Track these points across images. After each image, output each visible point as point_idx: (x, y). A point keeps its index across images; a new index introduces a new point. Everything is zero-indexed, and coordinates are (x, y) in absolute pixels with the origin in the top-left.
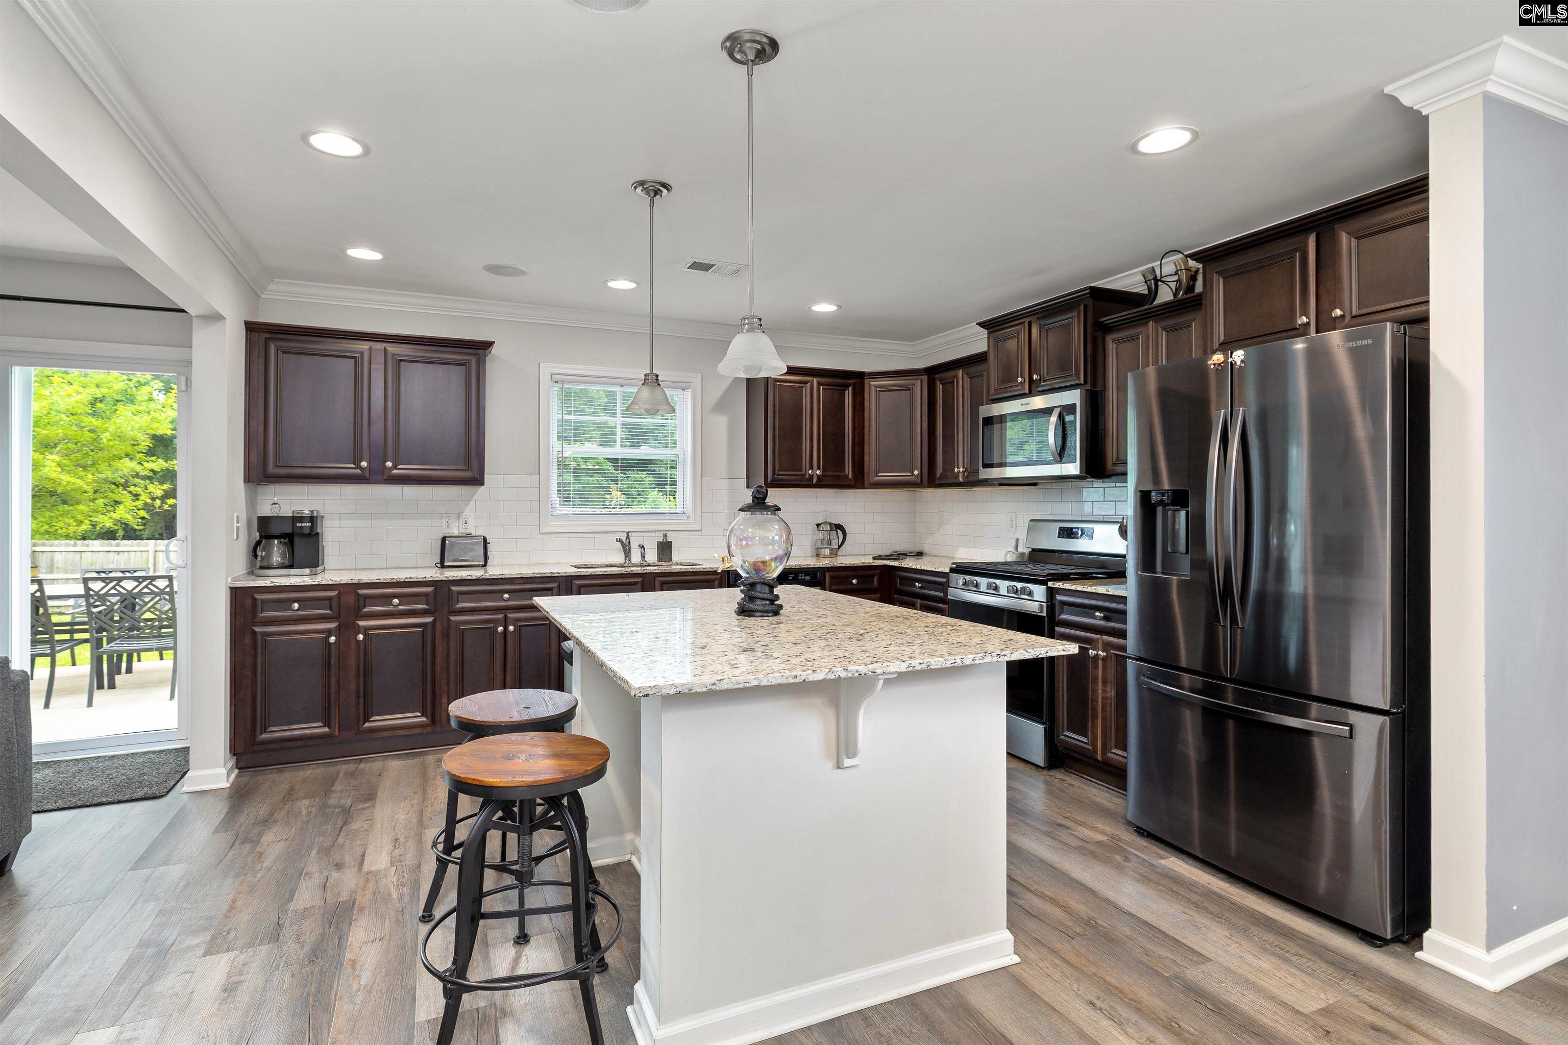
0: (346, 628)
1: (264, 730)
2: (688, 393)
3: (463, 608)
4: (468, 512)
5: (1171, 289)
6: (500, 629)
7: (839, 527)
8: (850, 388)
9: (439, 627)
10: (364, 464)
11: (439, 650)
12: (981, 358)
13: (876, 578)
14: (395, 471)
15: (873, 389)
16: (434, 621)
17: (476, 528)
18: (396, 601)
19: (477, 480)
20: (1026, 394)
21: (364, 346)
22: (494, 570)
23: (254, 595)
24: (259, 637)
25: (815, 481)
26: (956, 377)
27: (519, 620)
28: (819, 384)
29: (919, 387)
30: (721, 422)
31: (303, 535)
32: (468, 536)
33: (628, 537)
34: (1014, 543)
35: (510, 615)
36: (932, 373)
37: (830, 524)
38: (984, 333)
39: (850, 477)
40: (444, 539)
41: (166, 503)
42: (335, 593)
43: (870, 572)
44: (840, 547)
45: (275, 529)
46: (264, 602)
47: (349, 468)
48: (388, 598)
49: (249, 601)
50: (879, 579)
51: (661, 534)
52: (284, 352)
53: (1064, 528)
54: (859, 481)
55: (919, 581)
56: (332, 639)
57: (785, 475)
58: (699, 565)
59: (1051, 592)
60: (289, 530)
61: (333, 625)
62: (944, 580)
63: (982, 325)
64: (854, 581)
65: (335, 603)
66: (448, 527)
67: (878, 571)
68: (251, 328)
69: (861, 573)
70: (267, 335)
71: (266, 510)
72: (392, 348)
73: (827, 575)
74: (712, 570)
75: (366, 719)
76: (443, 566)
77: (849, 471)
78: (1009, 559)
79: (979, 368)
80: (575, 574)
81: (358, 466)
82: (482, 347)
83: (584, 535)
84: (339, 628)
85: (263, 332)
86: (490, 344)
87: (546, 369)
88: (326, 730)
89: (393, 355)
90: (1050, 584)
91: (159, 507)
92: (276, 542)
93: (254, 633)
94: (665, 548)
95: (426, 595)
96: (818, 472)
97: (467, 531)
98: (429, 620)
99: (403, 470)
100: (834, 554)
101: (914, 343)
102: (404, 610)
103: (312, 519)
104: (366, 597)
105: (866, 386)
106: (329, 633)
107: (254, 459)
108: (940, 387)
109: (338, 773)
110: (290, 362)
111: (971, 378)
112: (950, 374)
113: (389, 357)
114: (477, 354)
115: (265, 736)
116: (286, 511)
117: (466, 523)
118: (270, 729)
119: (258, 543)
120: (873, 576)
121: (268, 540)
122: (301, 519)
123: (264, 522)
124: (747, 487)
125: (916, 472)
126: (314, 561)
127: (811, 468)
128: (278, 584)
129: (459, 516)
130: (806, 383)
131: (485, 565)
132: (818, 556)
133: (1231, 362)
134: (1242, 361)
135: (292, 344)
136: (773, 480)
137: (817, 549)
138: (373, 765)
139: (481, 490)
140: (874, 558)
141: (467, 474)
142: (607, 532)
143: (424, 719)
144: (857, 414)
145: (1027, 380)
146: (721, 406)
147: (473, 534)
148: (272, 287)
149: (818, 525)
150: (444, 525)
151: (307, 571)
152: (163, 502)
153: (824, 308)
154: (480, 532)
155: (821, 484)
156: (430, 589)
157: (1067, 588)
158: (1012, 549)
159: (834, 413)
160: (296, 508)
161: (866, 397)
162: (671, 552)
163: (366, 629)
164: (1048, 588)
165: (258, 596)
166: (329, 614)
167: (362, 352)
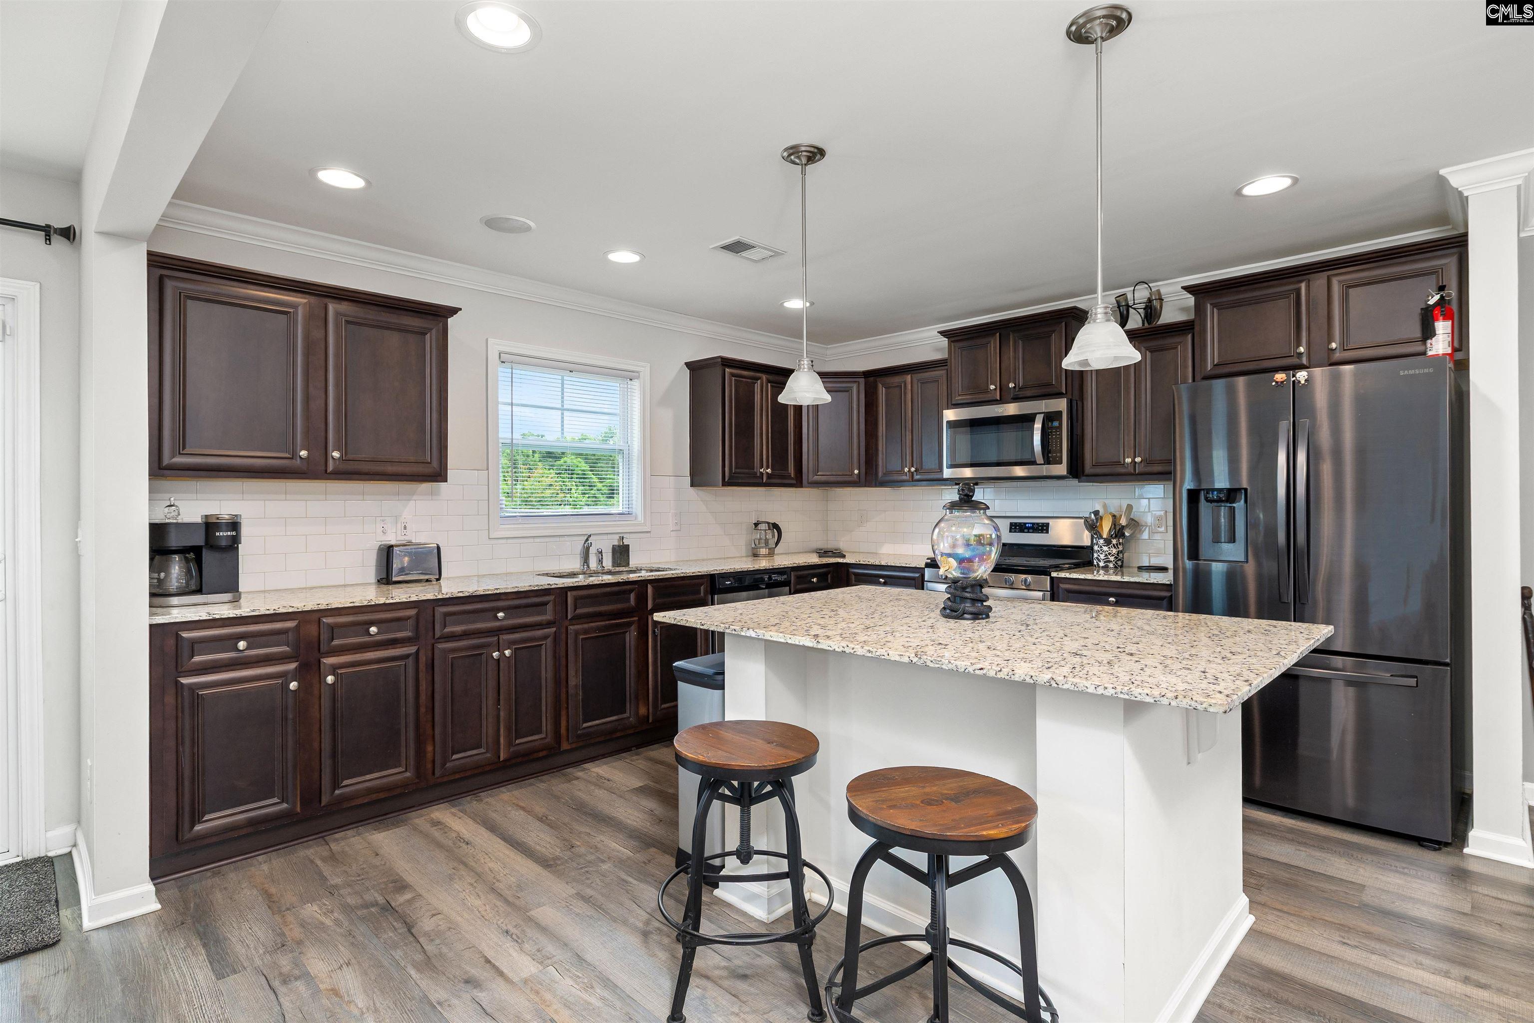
0: (308, 669)
1: (196, 821)
2: (636, 384)
3: (450, 633)
4: (407, 515)
5: (1141, 316)
6: (495, 654)
7: (775, 526)
9: (423, 659)
10: (303, 453)
11: (422, 686)
12: (938, 365)
13: (829, 576)
14: (340, 464)
16: (418, 650)
17: (432, 533)
18: (374, 629)
19: (440, 475)
20: (997, 400)
21: (300, 299)
23: (180, 633)
24: (189, 691)
25: (764, 479)
26: (903, 381)
27: (514, 642)
28: (769, 381)
29: (857, 390)
30: (668, 415)
32: (414, 544)
35: (502, 637)
37: (768, 523)
38: (945, 341)
39: (791, 475)
40: (391, 549)
42: (294, 624)
43: (824, 570)
44: (777, 544)
45: (174, 541)
46: (195, 640)
47: (285, 458)
48: (362, 626)
49: (171, 642)
50: (832, 578)
51: (617, 537)
52: (188, 297)
53: (1016, 523)
54: (798, 481)
56: (292, 684)
57: (740, 473)
58: (671, 569)
59: (1055, 582)
60: (198, 540)
61: (293, 666)
63: (945, 333)
64: (815, 580)
65: (292, 637)
66: (384, 533)
67: (831, 569)
69: (817, 571)
73: (793, 574)
74: (700, 574)
75: (336, 785)
76: (389, 583)
77: (790, 470)
79: (937, 374)
80: (572, 585)
81: (294, 455)
82: (444, 314)
84: (300, 669)
86: (454, 311)
87: (496, 348)
88: (285, 805)
89: (335, 313)
90: (1054, 574)
92: (178, 559)
93: (178, 686)
94: (621, 553)
95: (408, 619)
96: (767, 471)
97: (407, 538)
98: (412, 649)
100: (771, 554)
101: (829, 347)
102: (382, 639)
103: (232, 526)
104: (333, 627)
106: (288, 677)
108: (882, 390)
110: (196, 311)
112: (896, 378)
113: (330, 314)
114: (438, 321)
115: (197, 829)
117: (405, 528)
118: (206, 818)
120: (827, 574)
121: (164, 557)
123: (158, 532)
124: (692, 486)
126: (232, 586)
127: (762, 466)
128: (217, 617)
129: (396, 520)
130: (757, 380)
131: (439, 579)
132: (755, 557)
133: (1294, 382)
134: (1306, 380)
137: (754, 550)
141: (426, 469)
143: (409, 774)
145: (998, 388)
146: (666, 399)
147: (415, 541)
149: (755, 524)
150: (379, 531)
153: (795, 304)
154: (422, 539)
155: (768, 482)
156: (413, 612)
157: (1074, 577)
160: (213, 512)
162: (628, 556)
163: (334, 670)
164: (1052, 579)
165: (185, 635)
166: (285, 652)
167: (295, 306)
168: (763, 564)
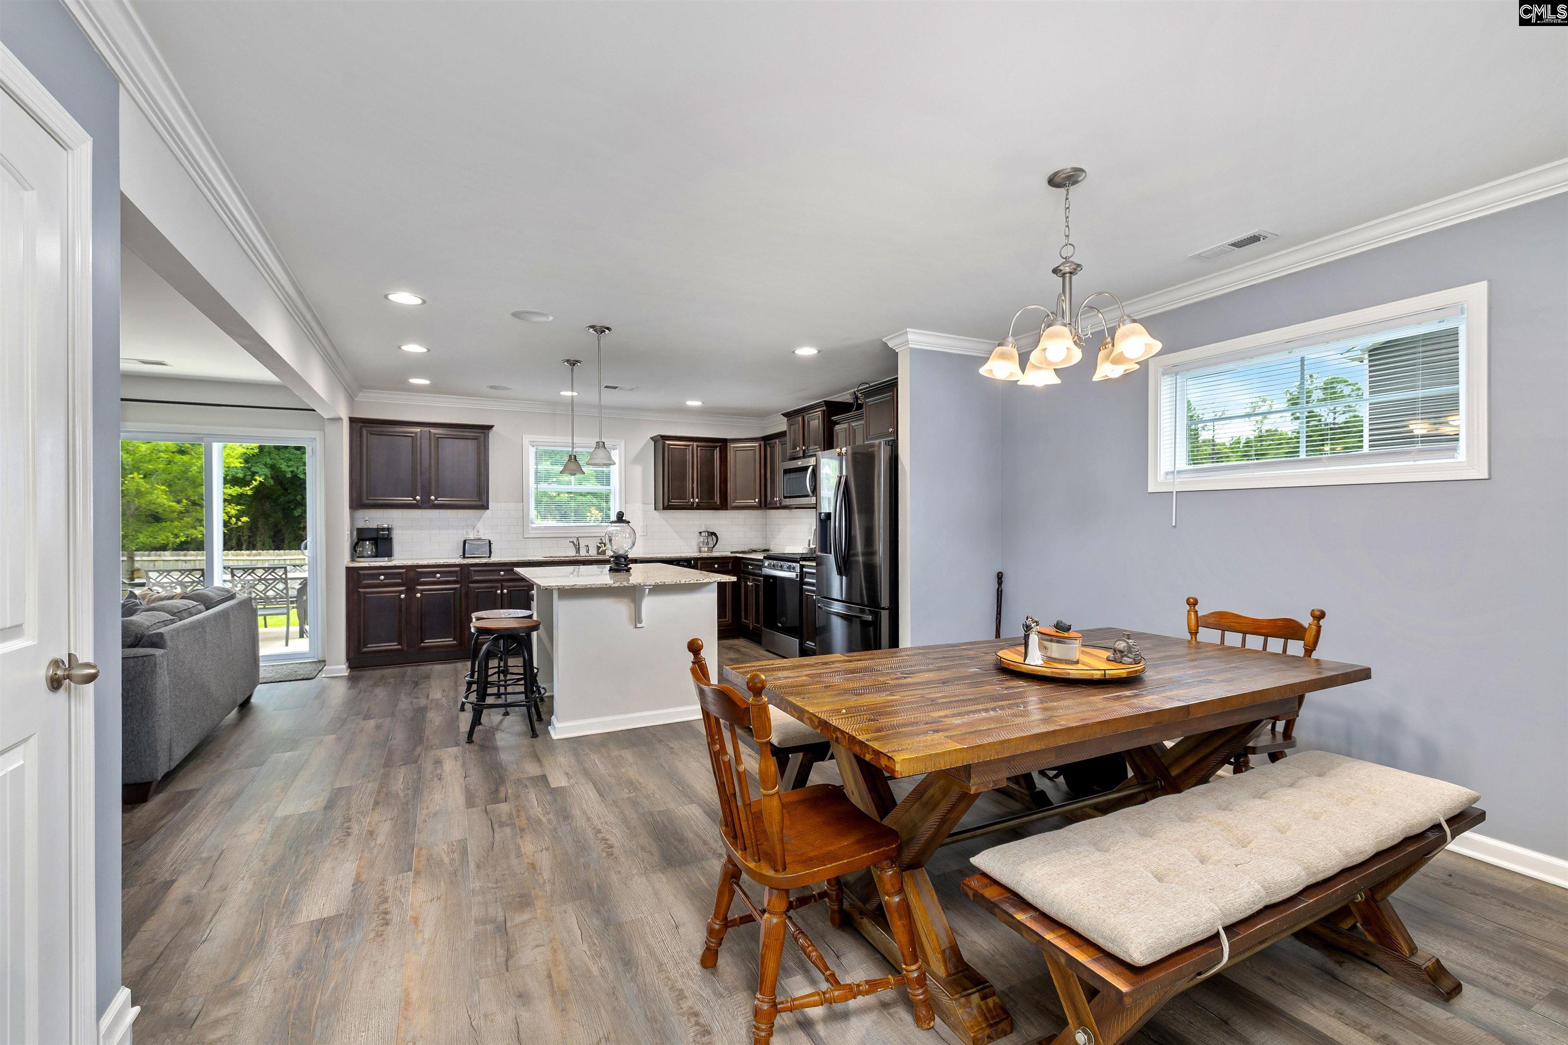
0: (410, 591)
1: (365, 646)
2: (617, 452)
3: (477, 580)
4: (479, 525)
6: (499, 592)
7: (713, 534)
8: (718, 448)
9: (463, 590)
10: (418, 498)
11: (463, 604)
12: (782, 434)
13: (730, 564)
14: (436, 502)
15: (732, 448)
16: (461, 587)
17: (485, 534)
18: (438, 575)
19: (485, 507)
20: (801, 457)
21: (418, 430)
22: (495, 559)
23: (358, 571)
24: (362, 595)
25: (695, 505)
26: (775, 443)
27: (510, 587)
28: (698, 446)
29: (758, 448)
30: (638, 470)
31: (384, 539)
32: (479, 539)
33: (578, 540)
34: (808, 543)
35: (504, 584)
36: (767, 439)
37: (708, 532)
38: (785, 420)
39: (718, 503)
40: (465, 542)
41: (240, 521)
42: (404, 570)
43: (726, 561)
44: (714, 545)
45: (367, 536)
46: (364, 575)
47: (409, 500)
48: (433, 574)
49: (356, 575)
50: (732, 566)
51: (599, 538)
52: (371, 434)
54: (724, 505)
55: (752, 565)
56: (403, 596)
57: (675, 502)
59: (802, 567)
60: (374, 535)
61: (404, 588)
62: (761, 563)
63: (784, 415)
64: (716, 566)
65: (404, 576)
66: (467, 534)
67: (731, 560)
68: (352, 420)
69: (720, 561)
70: (361, 424)
71: (361, 524)
72: (433, 431)
73: (699, 562)
75: (422, 641)
76: (464, 557)
77: (717, 499)
78: (804, 552)
79: (783, 439)
81: (415, 499)
82: (486, 429)
83: (551, 539)
84: (407, 590)
85: (360, 422)
86: (491, 427)
87: (526, 439)
88: (400, 647)
89: (435, 434)
90: (801, 563)
91: (236, 523)
92: (368, 543)
93: (360, 592)
95: (455, 572)
96: (697, 500)
97: (479, 537)
98: (458, 586)
99: (441, 500)
100: (711, 550)
101: (762, 419)
102: (443, 581)
103: (389, 529)
104: (421, 573)
105: (728, 448)
106: (401, 592)
107: (355, 495)
108: (769, 449)
109: (406, 673)
110: (375, 439)
111: (782, 445)
112: (773, 441)
113: (432, 435)
114: (484, 433)
115: (365, 649)
116: (373, 525)
117: (478, 532)
118: (368, 646)
119: (357, 544)
120: (729, 563)
121: (363, 542)
122: (383, 529)
123: (360, 531)
124: (655, 509)
125: (757, 500)
126: (389, 554)
127: (693, 497)
128: (372, 565)
129: (474, 528)
130: (689, 446)
131: (489, 557)
132: (700, 552)
135: (376, 429)
136: (668, 505)
137: (700, 548)
138: (425, 668)
139: (488, 513)
140: (731, 553)
141: (479, 503)
142: (566, 537)
143: (455, 642)
144: (723, 464)
146: (637, 460)
147: (483, 538)
148: (361, 394)
149: (700, 533)
150: (465, 533)
151: (386, 559)
152: (238, 519)
154: (487, 537)
155: (699, 507)
156: (458, 569)
157: (807, 564)
158: (807, 546)
159: (708, 463)
160: (379, 523)
161: (728, 454)
163: (421, 591)
164: (800, 565)
165: (361, 572)
166: (399, 582)
167: (416, 433)
168: (705, 555)
